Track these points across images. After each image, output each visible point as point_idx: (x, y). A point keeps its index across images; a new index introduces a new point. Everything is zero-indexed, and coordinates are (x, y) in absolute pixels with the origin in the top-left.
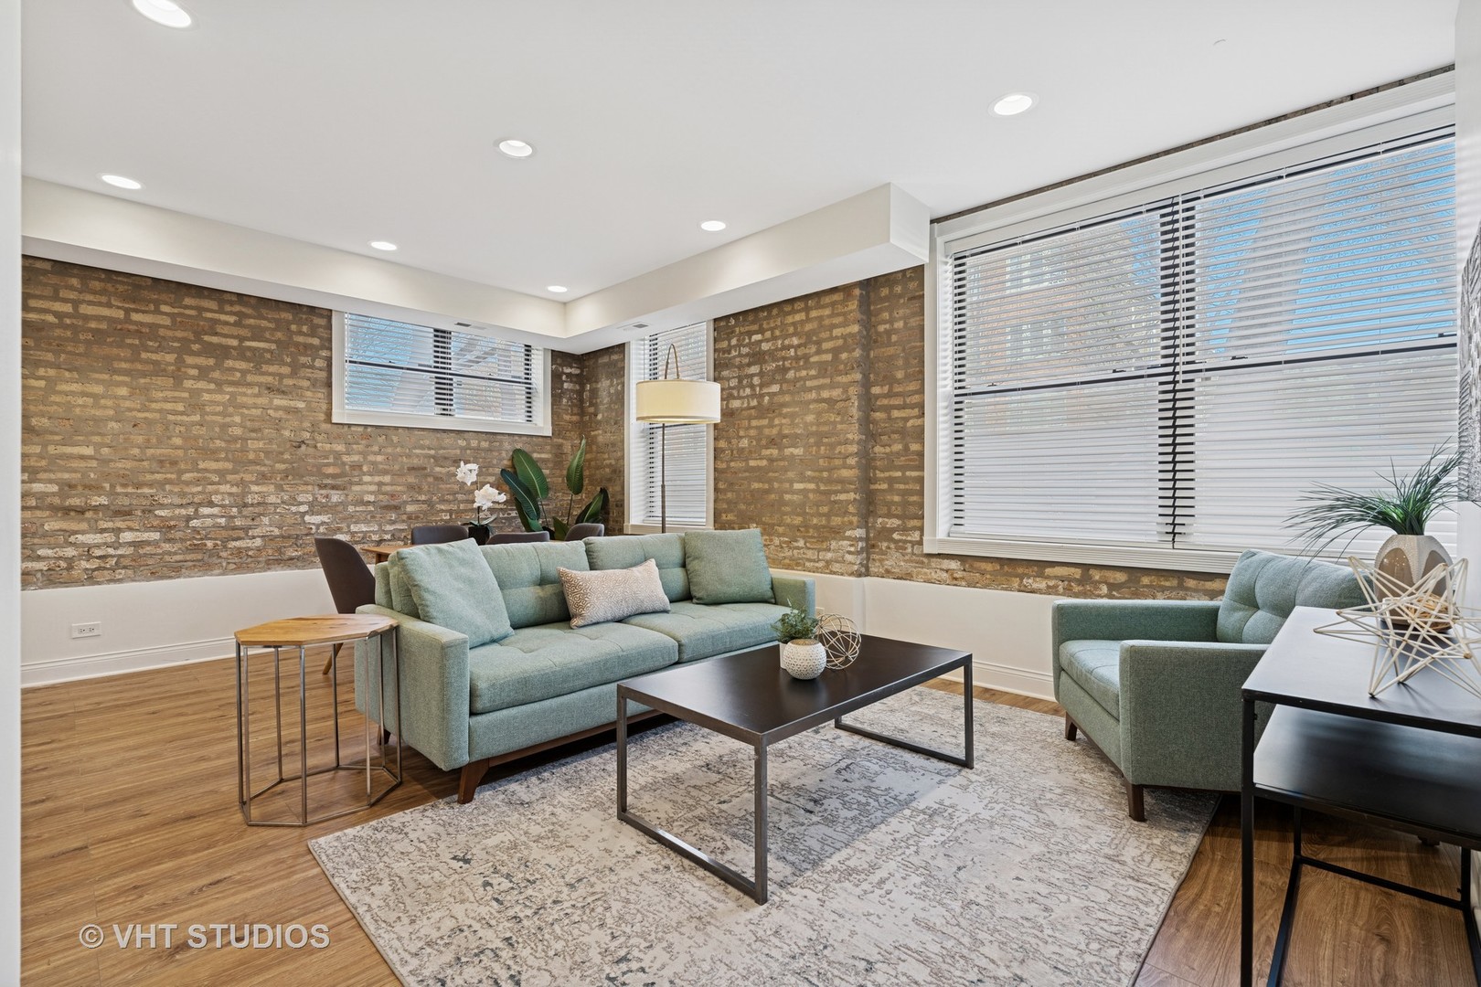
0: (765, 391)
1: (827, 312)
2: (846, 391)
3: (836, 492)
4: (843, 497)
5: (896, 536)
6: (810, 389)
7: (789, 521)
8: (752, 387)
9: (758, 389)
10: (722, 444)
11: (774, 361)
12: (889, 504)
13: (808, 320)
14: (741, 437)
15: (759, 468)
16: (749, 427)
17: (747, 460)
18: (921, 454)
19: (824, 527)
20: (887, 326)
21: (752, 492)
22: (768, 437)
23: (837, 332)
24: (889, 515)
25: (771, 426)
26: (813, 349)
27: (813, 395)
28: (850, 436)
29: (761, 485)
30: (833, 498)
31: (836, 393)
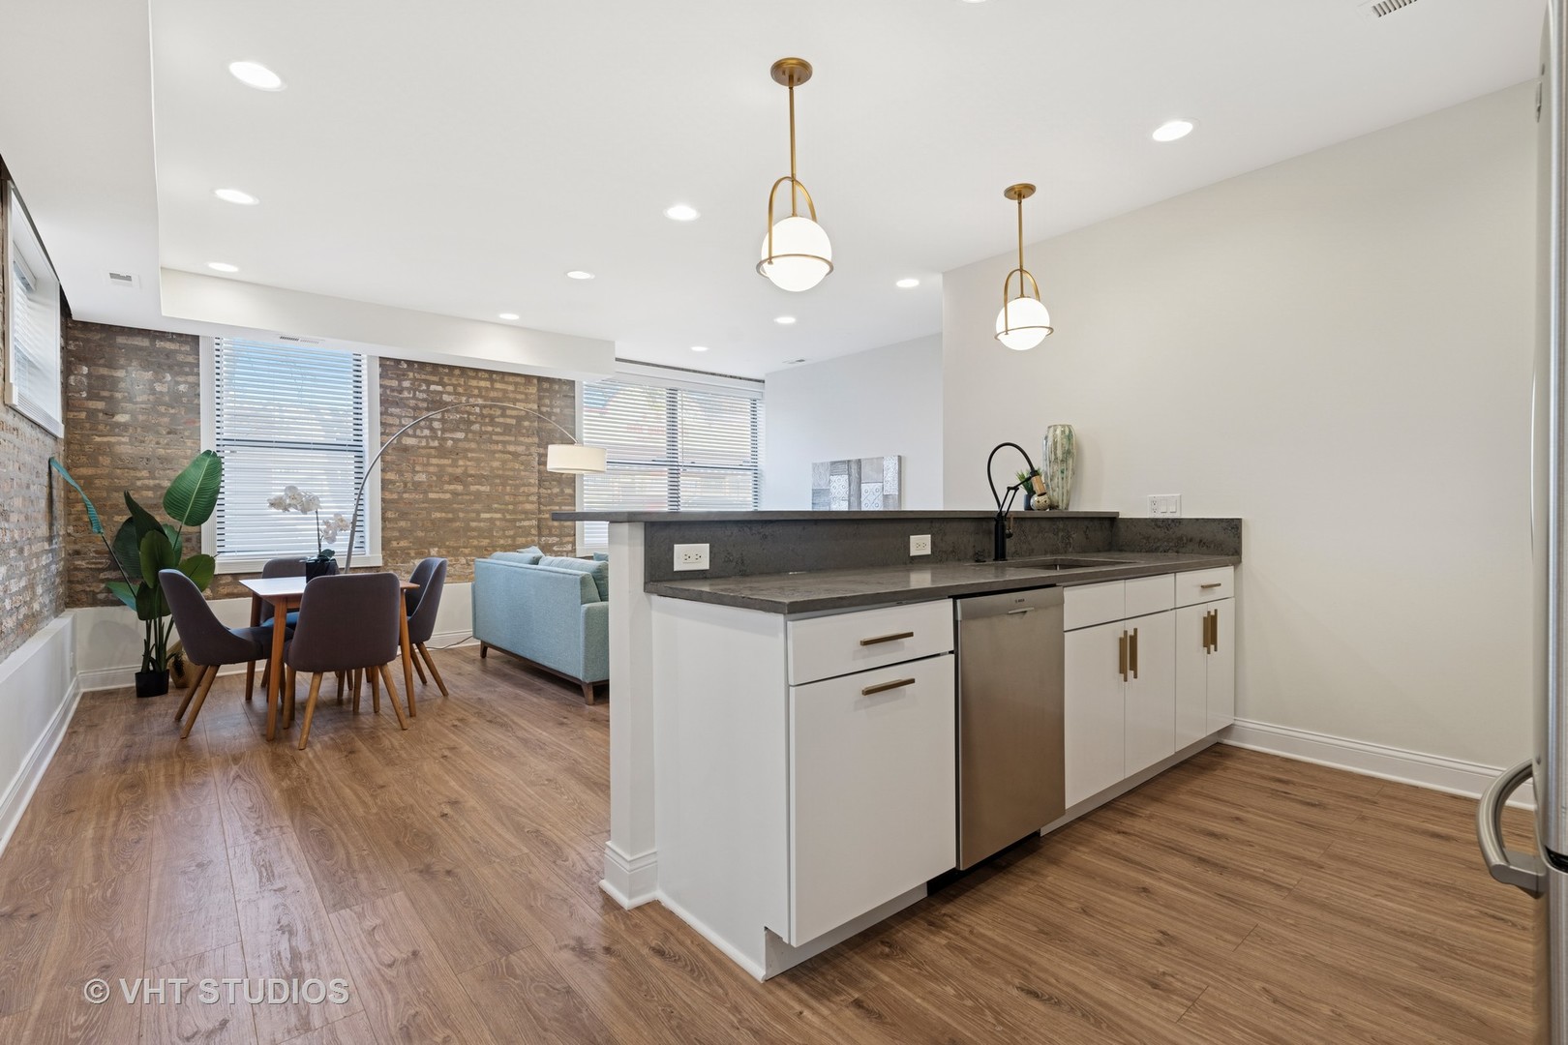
0: (447, 435)
1: (511, 388)
2: (528, 448)
3: (520, 520)
4: (526, 523)
5: (555, 548)
6: (497, 442)
7: (475, 543)
8: (432, 429)
9: (439, 433)
10: (391, 476)
11: (458, 412)
12: (550, 528)
13: (493, 389)
14: (418, 472)
15: (440, 500)
16: (428, 464)
17: (425, 493)
18: (573, 496)
19: (509, 545)
20: (548, 409)
21: (433, 522)
22: (450, 475)
23: (519, 405)
24: (551, 535)
25: (455, 465)
26: (499, 412)
27: (500, 447)
28: (532, 481)
29: (444, 515)
30: (518, 524)
31: (520, 449)
